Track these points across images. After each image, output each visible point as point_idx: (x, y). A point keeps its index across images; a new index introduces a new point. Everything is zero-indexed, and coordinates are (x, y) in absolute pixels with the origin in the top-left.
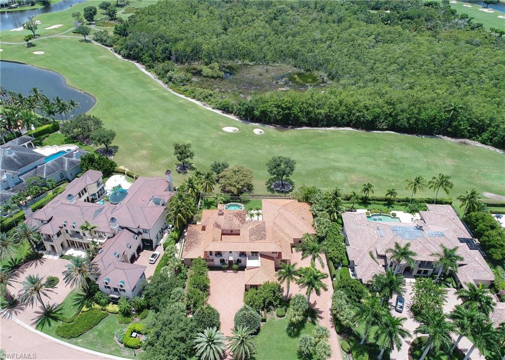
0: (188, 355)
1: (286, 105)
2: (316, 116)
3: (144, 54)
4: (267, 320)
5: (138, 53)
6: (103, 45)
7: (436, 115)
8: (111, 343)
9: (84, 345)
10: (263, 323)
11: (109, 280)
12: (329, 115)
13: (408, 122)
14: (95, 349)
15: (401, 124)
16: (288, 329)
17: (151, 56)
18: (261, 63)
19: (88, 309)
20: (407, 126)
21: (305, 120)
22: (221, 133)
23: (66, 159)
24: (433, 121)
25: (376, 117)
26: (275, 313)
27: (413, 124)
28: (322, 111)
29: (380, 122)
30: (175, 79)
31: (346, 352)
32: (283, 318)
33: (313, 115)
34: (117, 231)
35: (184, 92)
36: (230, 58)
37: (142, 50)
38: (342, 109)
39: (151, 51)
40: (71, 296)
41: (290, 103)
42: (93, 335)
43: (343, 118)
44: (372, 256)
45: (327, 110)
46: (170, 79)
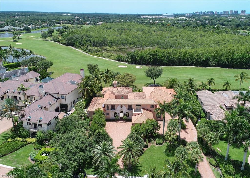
0: (87, 168)
1: (155, 53)
2: (172, 59)
3: (76, 42)
4: (149, 147)
5: (73, 42)
6: (55, 42)
7: (243, 55)
8: (25, 161)
9: (3, 163)
10: (146, 148)
11: (31, 117)
12: (180, 58)
13: (227, 61)
14: (11, 165)
15: (223, 62)
16: (165, 152)
17: (80, 43)
18: (139, 47)
19: (13, 140)
20: (227, 63)
21: (166, 62)
22: (116, 67)
23: (20, 71)
24: (243, 58)
25: (208, 59)
26: (155, 143)
27: (231, 62)
28: (176, 56)
29: (210, 62)
30: (92, 50)
31: (214, 166)
32: (162, 145)
33: (170, 58)
34: (43, 95)
35: (96, 55)
36: (123, 45)
37: (75, 40)
38: (187, 55)
39: (80, 41)
40: (2, 135)
41: (157, 52)
42: (11, 156)
43: (188, 61)
44: (222, 108)
45: (179, 55)
46: (89, 51)
